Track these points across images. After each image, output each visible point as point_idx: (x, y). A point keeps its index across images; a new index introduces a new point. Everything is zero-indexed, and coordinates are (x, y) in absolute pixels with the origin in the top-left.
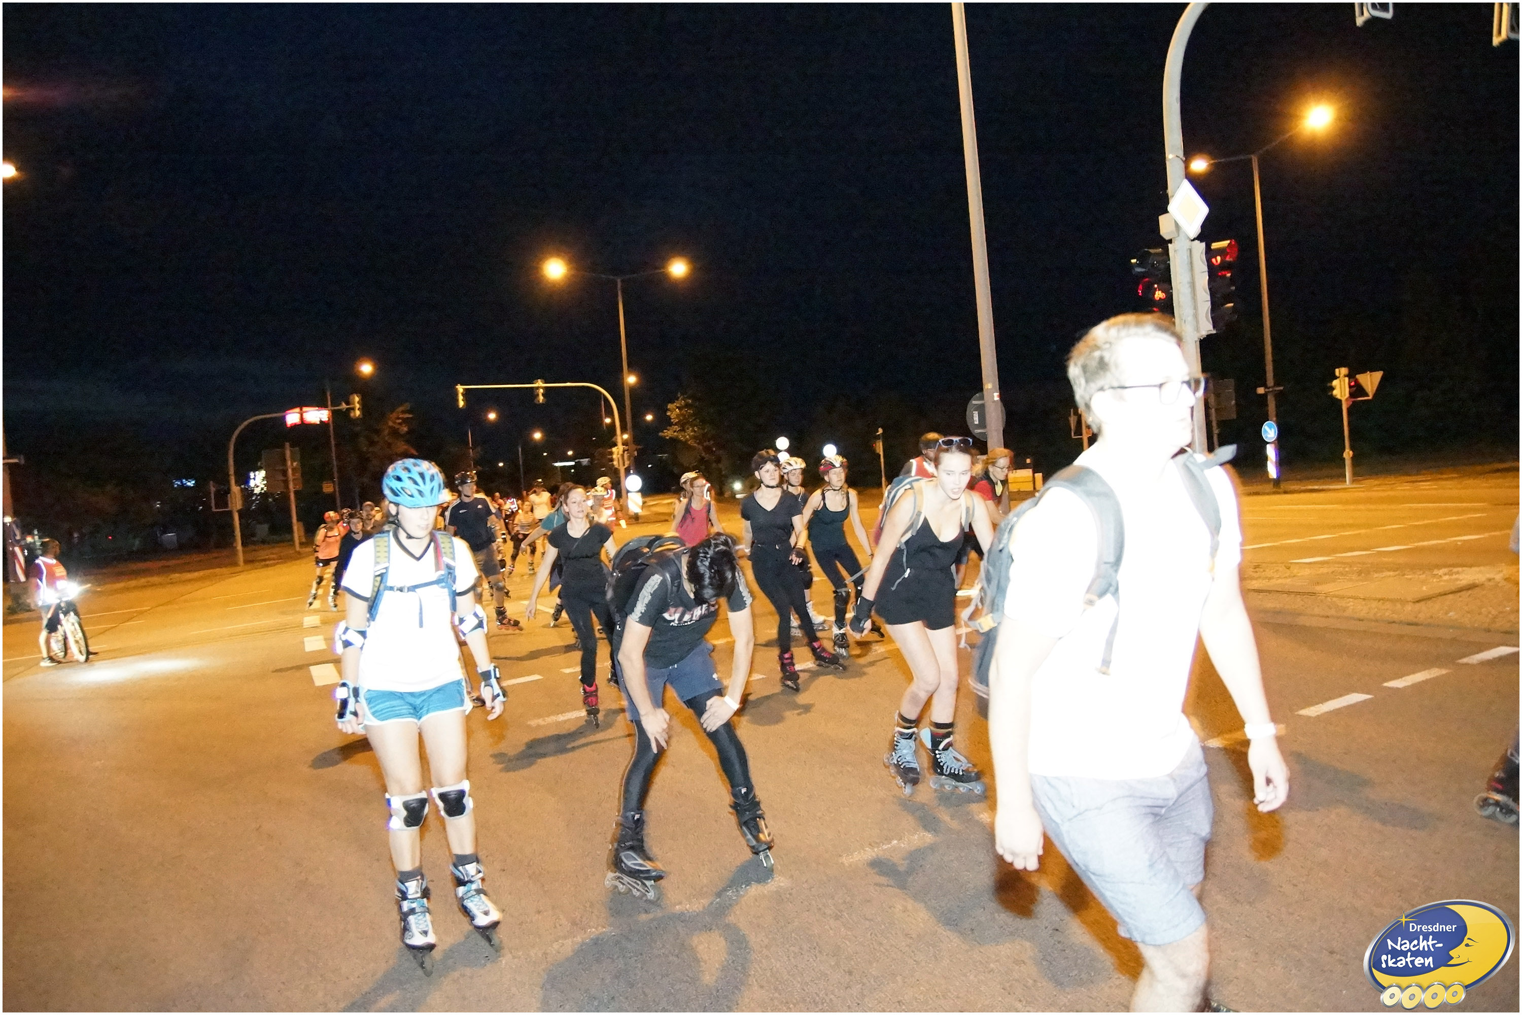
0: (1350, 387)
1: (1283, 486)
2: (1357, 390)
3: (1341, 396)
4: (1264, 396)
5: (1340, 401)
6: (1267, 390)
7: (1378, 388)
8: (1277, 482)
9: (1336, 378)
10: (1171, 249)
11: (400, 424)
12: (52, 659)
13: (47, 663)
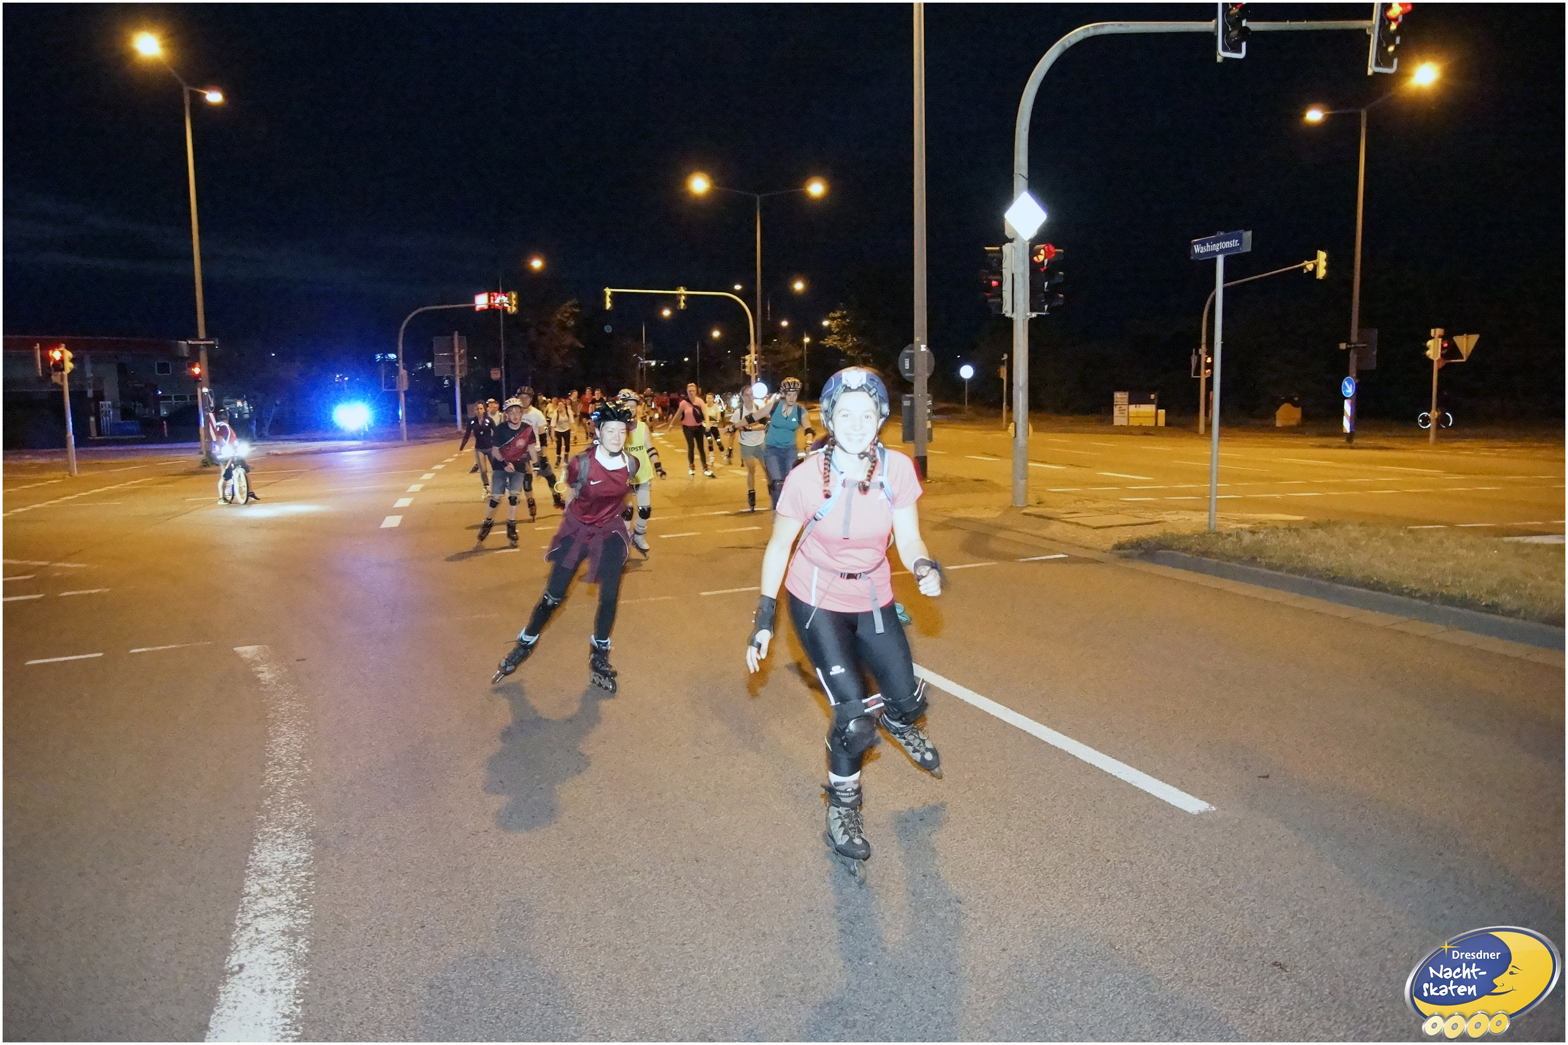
0: (1443, 348)
1: (1356, 441)
2: (1451, 351)
3: (1434, 357)
4: (1347, 350)
5: (1432, 361)
6: (1349, 346)
7: (1472, 351)
8: (1350, 437)
9: (1431, 338)
10: (1006, 248)
11: (568, 318)
12: (225, 499)
13: (221, 502)
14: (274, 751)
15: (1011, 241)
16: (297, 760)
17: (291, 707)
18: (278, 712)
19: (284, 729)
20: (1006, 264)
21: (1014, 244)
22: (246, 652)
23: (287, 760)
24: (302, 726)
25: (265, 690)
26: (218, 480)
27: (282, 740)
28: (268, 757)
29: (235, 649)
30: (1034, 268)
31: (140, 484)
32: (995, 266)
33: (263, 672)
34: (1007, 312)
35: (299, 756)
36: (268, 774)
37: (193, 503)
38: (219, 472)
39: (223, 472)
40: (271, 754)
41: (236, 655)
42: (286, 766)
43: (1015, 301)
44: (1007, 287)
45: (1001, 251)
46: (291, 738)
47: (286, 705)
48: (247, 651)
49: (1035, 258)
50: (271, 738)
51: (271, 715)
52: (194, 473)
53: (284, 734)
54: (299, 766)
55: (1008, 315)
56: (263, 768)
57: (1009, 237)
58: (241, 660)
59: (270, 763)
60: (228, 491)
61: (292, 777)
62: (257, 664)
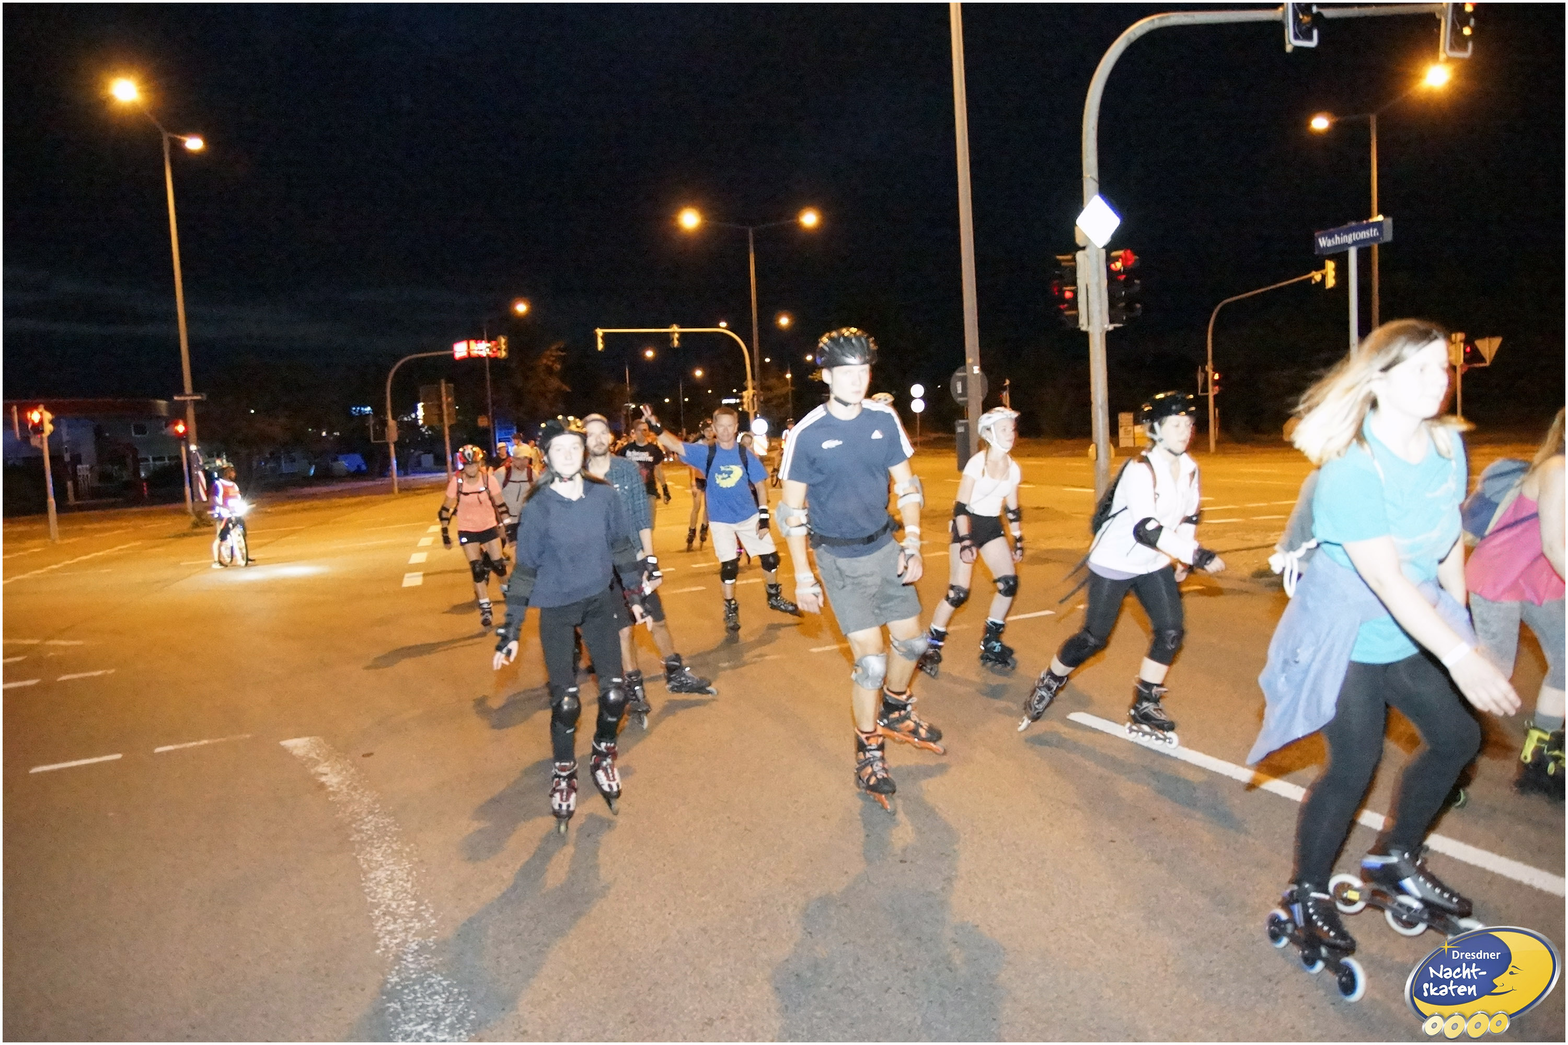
7: (1496, 355)
10: (1080, 255)
11: (553, 361)
12: (221, 563)
13: (217, 566)
14: (375, 892)
15: (1084, 248)
16: (411, 906)
17: (377, 823)
18: (362, 831)
19: (379, 857)
20: (1080, 275)
21: (1087, 251)
22: (296, 747)
23: (398, 906)
24: (400, 852)
25: (336, 799)
26: (212, 542)
27: (381, 875)
28: (371, 903)
29: (283, 743)
30: (1112, 275)
31: (127, 549)
32: (1070, 277)
33: (326, 774)
34: (1083, 325)
35: (412, 899)
36: (380, 931)
37: (188, 567)
38: (215, 532)
39: (219, 532)
40: (374, 898)
41: (285, 751)
42: (402, 916)
43: (1090, 313)
44: (1081, 298)
45: (1074, 260)
46: (393, 871)
47: (370, 821)
48: (298, 745)
49: (1113, 266)
50: (365, 873)
51: (355, 837)
52: (185, 535)
53: (381, 865)
54: (418, 915)
55: (1084, 328)
56: (371, 921)
57: (1081, 244)
58: (293, 757)
59: (377, 912)
60: (226, 553)
61: (414, 935)
62: (316, 763)
